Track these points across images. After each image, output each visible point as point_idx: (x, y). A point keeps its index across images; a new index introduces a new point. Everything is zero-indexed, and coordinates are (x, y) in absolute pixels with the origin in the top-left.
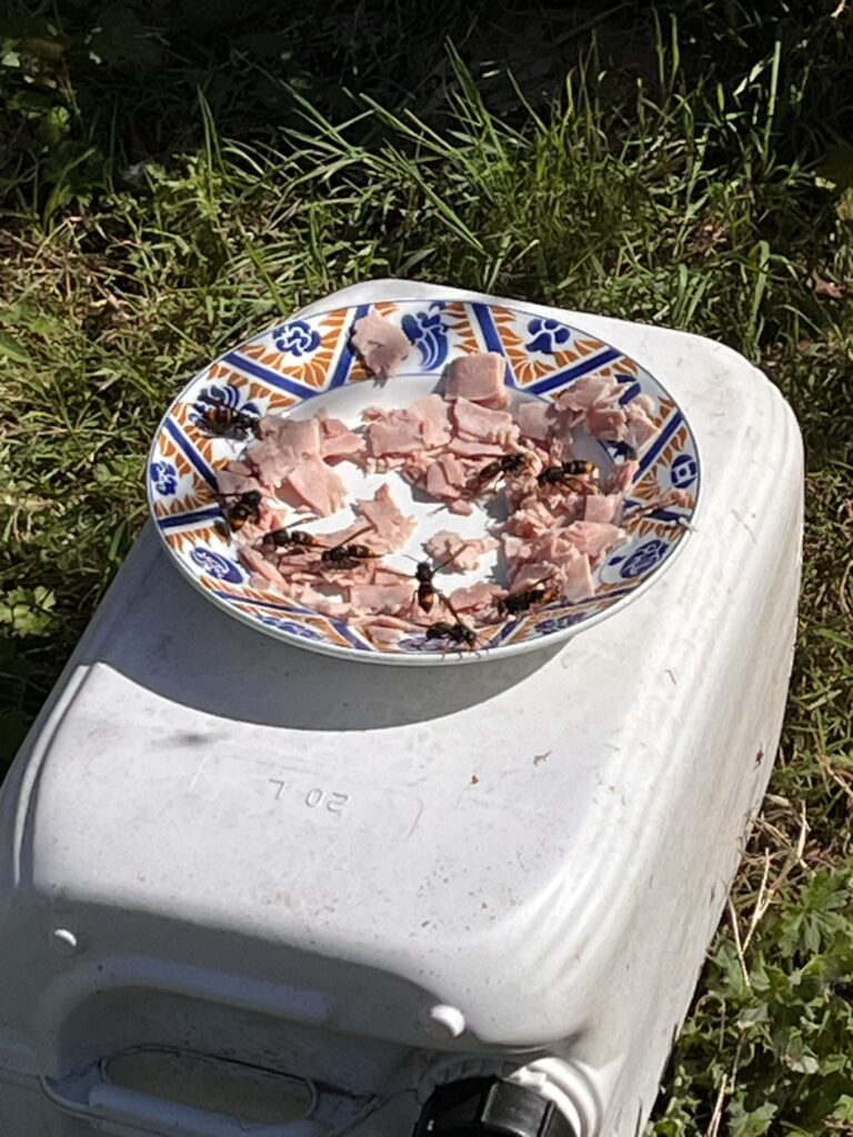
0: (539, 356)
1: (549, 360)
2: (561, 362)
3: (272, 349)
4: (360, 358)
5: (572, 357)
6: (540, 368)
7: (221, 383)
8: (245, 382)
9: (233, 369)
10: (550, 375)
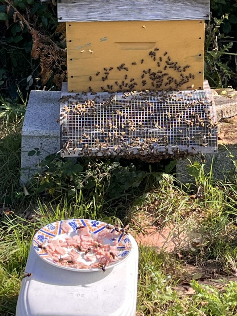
0: (94, 227)
1: (96, 228)
2: (98, 228)
3: (47, 229)
4: (63, 230)
5: (100, 227)
6: (95, 229)
7: (41, 234)
8: (44, 234)
9: (42, 232)
10: (97, 230)
